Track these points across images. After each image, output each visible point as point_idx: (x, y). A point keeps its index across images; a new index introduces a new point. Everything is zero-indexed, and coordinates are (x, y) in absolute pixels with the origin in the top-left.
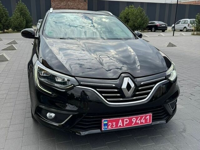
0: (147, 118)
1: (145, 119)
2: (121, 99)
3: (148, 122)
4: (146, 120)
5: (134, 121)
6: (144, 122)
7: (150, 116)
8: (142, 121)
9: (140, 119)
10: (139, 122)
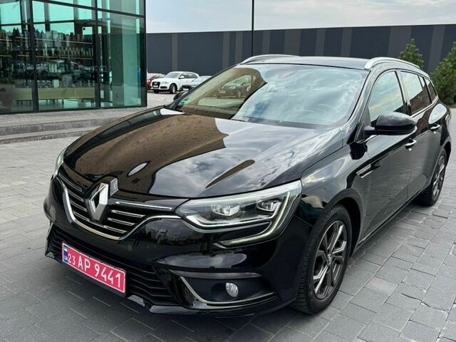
0: (117, 277)
1: (113, 275)
2: (88, 220)
3: (119, 286)
4: (116, 280)
5: (98, 270)
6: (112, 283)
7: (122, 275)
8: (109, 278)
9: (107, 273)
10: (105, 276)
